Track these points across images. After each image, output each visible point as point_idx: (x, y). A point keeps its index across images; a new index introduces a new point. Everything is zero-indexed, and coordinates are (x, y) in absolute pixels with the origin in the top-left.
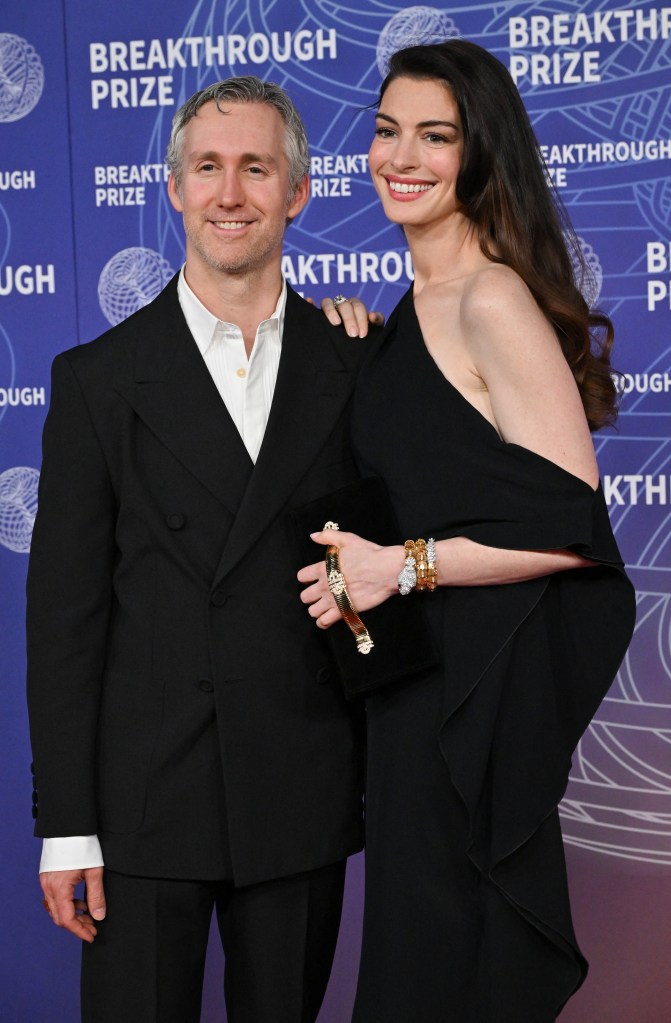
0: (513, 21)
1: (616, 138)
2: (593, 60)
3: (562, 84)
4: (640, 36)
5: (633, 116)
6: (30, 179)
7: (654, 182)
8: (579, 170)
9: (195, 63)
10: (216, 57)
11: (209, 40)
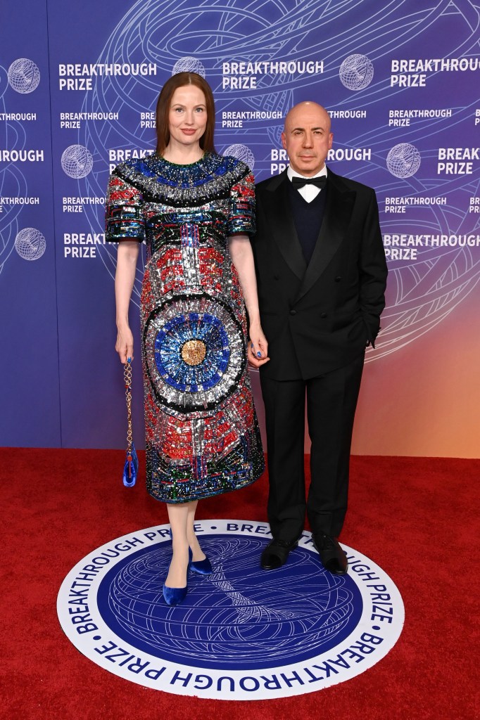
0: (224, 64)
1: (261, 110)
2: (254, 80)
3: (242, 89)
4: (272, 72)
5: (268, 102)
6: (34, 117)
7: (275, 127)
8: (247, 121)
9: (101, 74)
10: (109, 72)
11: (107, 65)
